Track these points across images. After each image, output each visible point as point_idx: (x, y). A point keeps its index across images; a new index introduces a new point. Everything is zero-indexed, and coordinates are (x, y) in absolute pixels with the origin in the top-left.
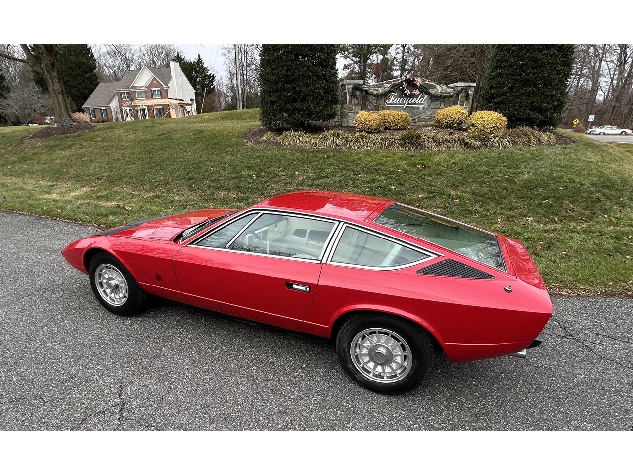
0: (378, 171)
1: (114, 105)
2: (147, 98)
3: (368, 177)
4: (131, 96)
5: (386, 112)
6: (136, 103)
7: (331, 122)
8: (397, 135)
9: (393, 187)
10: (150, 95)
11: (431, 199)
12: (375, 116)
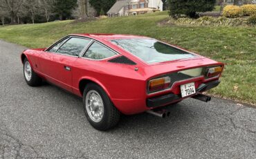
0: (220, 38)
1: (121, 12)
2: (137, 8)
3: (212, 41)
4: (129, 7)
5: (248, 5)
6: (131, 10)
7: (207, 12)
8: (247, 18)
9: (225, 47)
10: (139, 6)
11: (249, 54)
12: (237, 7)
